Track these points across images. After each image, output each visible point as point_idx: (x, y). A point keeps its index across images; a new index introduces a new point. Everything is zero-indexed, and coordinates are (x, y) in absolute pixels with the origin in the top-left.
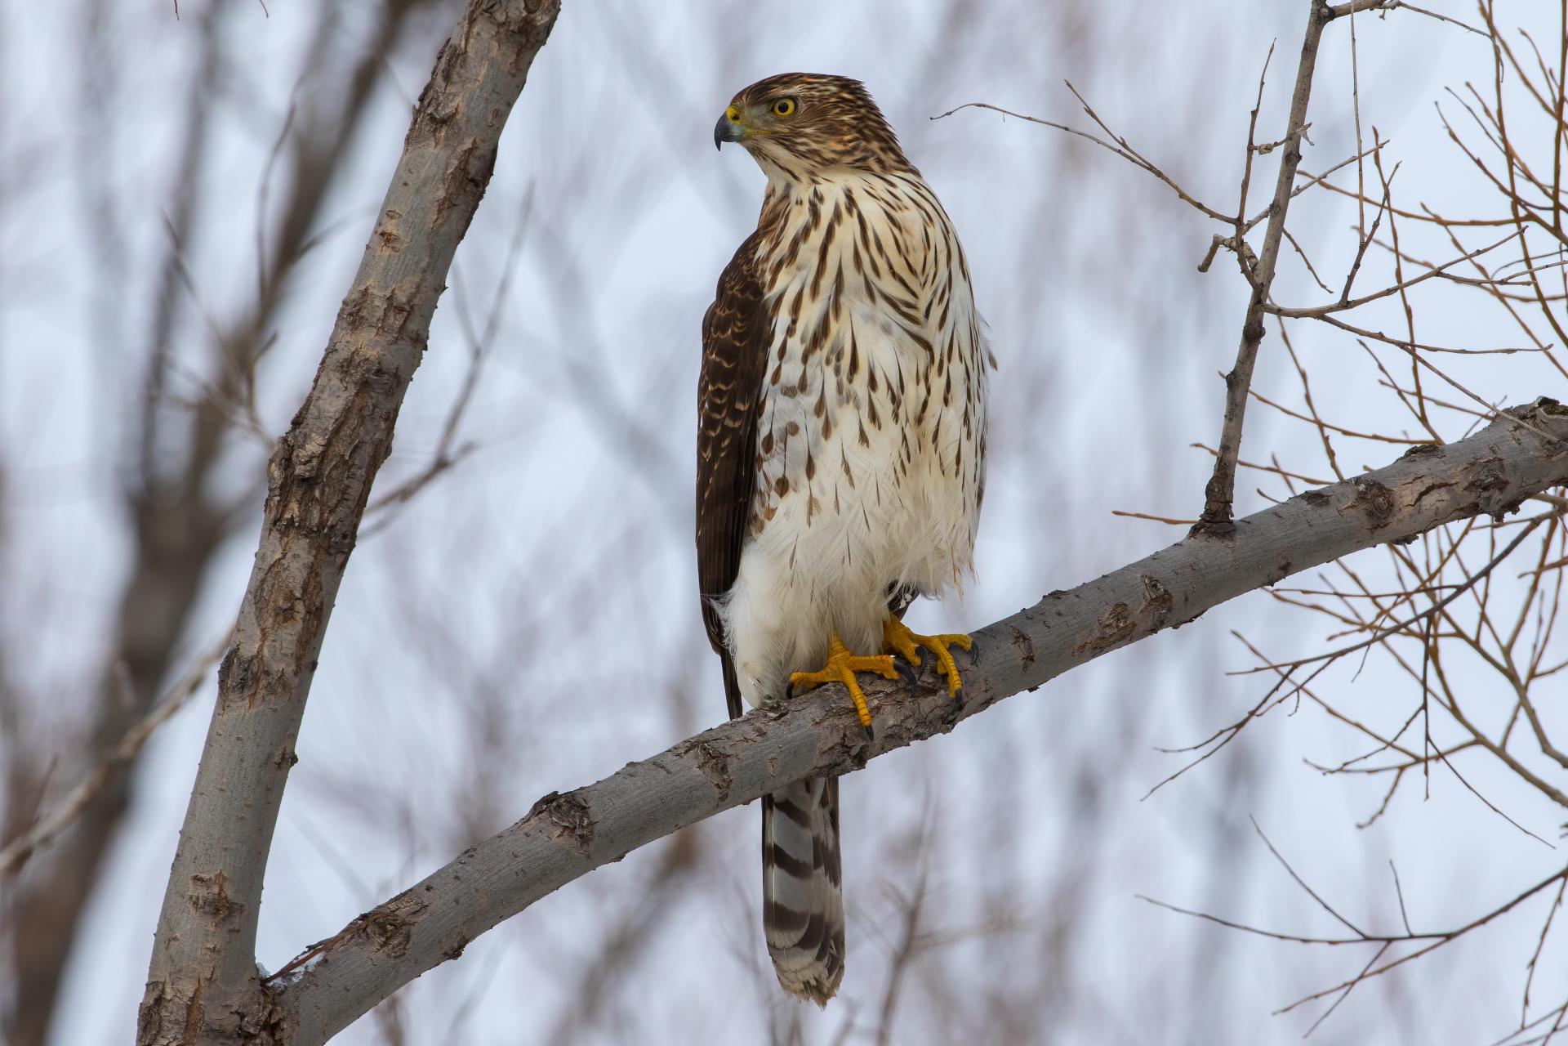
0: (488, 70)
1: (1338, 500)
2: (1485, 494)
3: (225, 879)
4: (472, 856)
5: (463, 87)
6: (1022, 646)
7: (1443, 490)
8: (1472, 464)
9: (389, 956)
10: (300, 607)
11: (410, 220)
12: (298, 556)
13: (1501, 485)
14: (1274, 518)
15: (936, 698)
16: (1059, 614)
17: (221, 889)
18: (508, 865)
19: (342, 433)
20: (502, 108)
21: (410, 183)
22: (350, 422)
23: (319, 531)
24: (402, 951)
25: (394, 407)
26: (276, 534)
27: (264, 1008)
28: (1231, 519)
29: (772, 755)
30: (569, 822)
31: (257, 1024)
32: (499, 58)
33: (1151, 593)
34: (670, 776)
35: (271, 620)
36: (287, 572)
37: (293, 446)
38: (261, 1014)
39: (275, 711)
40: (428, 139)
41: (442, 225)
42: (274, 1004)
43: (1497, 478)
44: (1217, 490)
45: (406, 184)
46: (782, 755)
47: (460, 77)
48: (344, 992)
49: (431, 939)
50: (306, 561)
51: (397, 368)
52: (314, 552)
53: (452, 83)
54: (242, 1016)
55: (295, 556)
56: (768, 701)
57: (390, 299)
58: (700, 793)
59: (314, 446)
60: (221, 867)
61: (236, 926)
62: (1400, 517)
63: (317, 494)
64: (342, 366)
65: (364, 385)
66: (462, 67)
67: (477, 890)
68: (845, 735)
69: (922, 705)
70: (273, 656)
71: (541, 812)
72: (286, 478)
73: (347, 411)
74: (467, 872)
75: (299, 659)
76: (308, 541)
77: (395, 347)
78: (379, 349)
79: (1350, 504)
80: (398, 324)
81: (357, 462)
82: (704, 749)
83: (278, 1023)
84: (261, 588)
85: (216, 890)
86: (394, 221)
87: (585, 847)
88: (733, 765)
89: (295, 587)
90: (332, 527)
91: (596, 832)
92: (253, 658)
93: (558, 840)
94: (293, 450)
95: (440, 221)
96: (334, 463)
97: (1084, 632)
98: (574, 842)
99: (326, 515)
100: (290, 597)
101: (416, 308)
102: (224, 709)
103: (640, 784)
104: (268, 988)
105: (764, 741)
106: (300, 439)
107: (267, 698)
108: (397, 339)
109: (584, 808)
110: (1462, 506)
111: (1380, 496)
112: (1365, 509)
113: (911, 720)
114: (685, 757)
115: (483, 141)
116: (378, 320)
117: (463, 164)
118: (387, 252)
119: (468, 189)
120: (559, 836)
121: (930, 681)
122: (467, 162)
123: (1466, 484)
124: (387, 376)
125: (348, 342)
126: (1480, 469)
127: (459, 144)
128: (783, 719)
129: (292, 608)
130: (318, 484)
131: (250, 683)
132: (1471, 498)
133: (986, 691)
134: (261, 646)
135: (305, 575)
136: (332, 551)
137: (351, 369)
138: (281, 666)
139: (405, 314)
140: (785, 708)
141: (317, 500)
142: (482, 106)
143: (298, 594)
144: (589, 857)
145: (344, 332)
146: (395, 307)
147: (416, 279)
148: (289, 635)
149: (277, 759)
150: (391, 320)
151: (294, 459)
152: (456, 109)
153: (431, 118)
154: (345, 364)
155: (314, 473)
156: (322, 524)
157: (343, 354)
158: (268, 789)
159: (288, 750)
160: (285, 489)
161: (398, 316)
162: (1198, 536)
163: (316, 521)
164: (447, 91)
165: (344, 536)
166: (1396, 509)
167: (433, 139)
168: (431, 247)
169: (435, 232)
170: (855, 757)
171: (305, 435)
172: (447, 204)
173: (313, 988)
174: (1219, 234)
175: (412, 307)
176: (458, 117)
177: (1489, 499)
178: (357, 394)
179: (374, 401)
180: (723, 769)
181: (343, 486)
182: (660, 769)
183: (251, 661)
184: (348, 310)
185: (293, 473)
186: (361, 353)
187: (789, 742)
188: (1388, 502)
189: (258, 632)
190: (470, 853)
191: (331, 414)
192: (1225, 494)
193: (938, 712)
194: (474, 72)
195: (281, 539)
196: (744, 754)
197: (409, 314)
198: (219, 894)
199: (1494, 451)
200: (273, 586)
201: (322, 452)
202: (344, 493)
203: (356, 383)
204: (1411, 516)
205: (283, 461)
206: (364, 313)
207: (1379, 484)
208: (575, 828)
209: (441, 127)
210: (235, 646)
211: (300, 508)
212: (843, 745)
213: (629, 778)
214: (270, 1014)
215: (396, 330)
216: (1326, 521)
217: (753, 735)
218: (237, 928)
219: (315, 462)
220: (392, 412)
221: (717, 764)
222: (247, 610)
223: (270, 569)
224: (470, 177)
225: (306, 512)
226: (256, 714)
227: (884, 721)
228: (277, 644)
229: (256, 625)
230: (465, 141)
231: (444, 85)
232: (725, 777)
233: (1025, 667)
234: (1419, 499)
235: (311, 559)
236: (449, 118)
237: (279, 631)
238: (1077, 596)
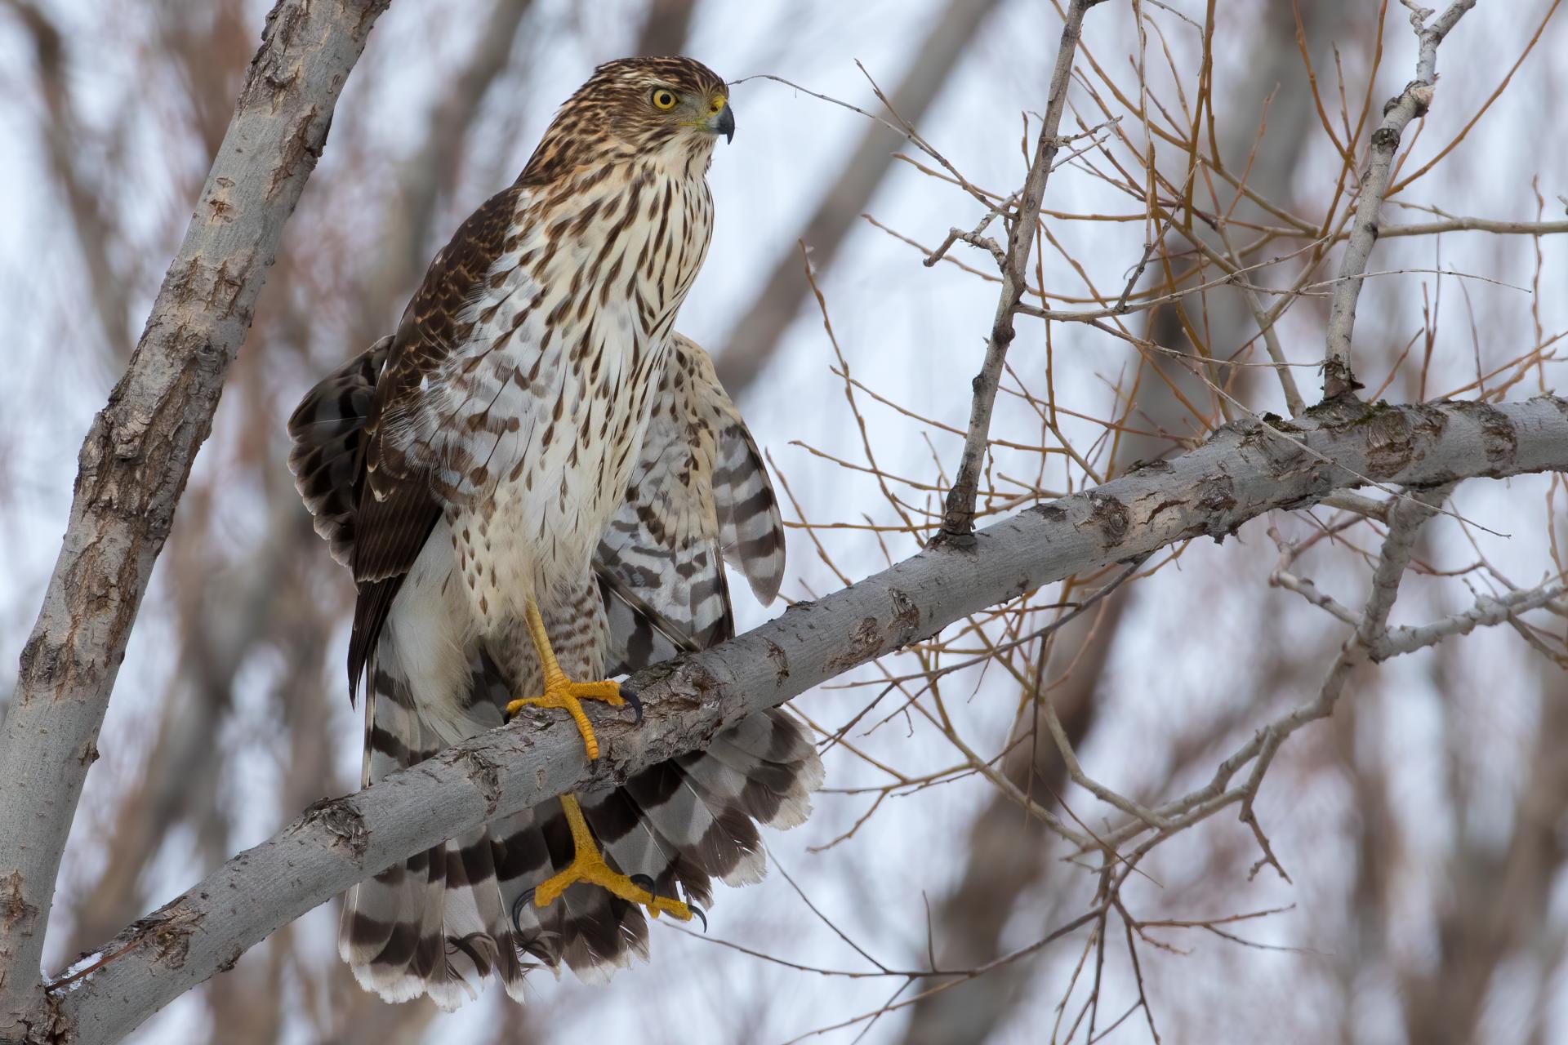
0: (331, 34)
1: (1075, 515)
2: (1215, 514)
3: (21, 879)
4: (246, 863)
5: (304, 50)
6: (777, 660)
7: (1175, 508)
8: (1203, 482)
9: (167, 966)
10: (115, 595)
11: (244, 189)
12: (115, 540)
13: (1229, 504)
14: (1012, 531)
15: (699, 712)
16: (811, 627)
17: (16, 890)
18: (284, 874)
19: (166, 412)
20: (342, 73)
21: (244, 150)
22: (175, 401)
23: (138, 515)
24: (181, 963)
25: (219, 386)
26: (90, 516)
27: (50, 1016)
28: (972, 531)
29: (540, 767)
30: (344, 830)
31: (43, 1035)
32: (343, 22)
33: (900, 608)
34: (441, 785)
35: (83, 607)
36: (103, 557)
37: (112, 423)
38: (46, 1024)
39: (83, 703)
40: (265, 104)
41: (276, 196)
42: (59, 1013)
43: (1226, 497)
44: (960, 500)
45: (239, 151)
46: (550, 768)
47: (301, 40)
48: (124, 1003)
49: (208, 951)
50: (123, 546)
51: (225, 346)
52: (132, 537)
53: (291, 46)
54: (29, 1025)
55: (112, 541)
56: (533, 709)
57: (221, 272)
58: (470, 805)
59: (136, 424)
60: (17, 867)
61: (29, 930)
62: (1134, 535)
63: (138, 475)
64: (169, 342)
65: (192, 362)
66: (303, 29)
67: (253, 900)
68: (611, 748)
69: (685, 719)
70: (84, 645)
71: (312, 819)
72: (104, 457)
73: (173, 389)
74: (243, 880)
75: (110, 649)
76: (126, 525)
77: (223, 322)
78: (208, 325)
79: (1086, 520)
80: (229, 298)
81: (180, 443)
82: (475, 758)
83: (62, 1034)
84: (73, 571)
85: (11, 891)
86: (226, 190)
87: (360, 858)
88: (503, 776)
89: (110, 573)
90: (152, 511)
91: (370, 843)
92: (63, 646)
93: (333, 849)
94: (112, 428)
95: (275, 192)
96: (156, 443)
97: (835, 647)
98: (348, 852)
99: (146, 498)
100: (105, 583)
101: (247, 282)
102: (27, 700)
103: (412, 793)
104: (52, 997)
105: (531, 752)
106: (122, 416)
107: (75, 689)
108: (227, 315)
109: (358, 816)
110: (1191, 525)
111: (1115, 513)
112: (1101, 526)
113: (673, 735)
114: (455, 765)
115: (322, 109)
116: (208, 294)
117: (301, 132)
118: (218, 222)
119: (305, 159)
120: (335, 845)
121: (694, 694)
122: (305, 130)
123: (1197, 503)
124: (215, 353)
125: (174, 316)
126: (1211, 486)
127: (298, 111)
128: (549, 729)
129: (106, 596)
130: (139, 465)
131: (58, 673)
132: (1201, 517)
133: (742, 706)
134: (72, 634)
135: (122, 561)
136: (151, 536)
137: (178, 344)
138: (91, 657)
139: (236, 288)
140: (551, 718)
141: (137, 482)
142: (323, 71)
143: (113, 581)
144: (361, 868)
145: (170, 305)
146: (227, 281)
147: (248, 251)
148: (102, 622)
149: (81, 754)
150: (222, 296)
151: (114, 437)
152: (296, 74)
153: (268, 81)
154: (172, 339)
155: (136, 454)
156: (142, 508)
157: (170, 328)
158: (70, 786)
159: (92, 747)
160: (103, 469)
161: (229, 291)
162: (940, 548)
163: (136, 504)
164: (286, 54)
165: (164, 522)
166: (1130, 526)
167: (270, 104)
168: (265, 218)
169: (269, 202)
170: (618, 772)
171: (126, 413)
172: (283, 174)
173: (92, 997)
174: (957, 228)
175: (243, 281)
176: (298, 81)
177: (1218, 519)
178: (183, 372)
179: (200, 379)
180: (493, 779)
181: (165, 468)
182: (430, 778)
183: (60, 649)
184: (174, 281)
185: (113, 452)
186: (189, 328)
187: (557, 754)
188: (1124, 519)
189: (69, 620)
190: (242, 860)
191: (156, 392)
192: (969, 505)
193: (700, 727)
194: (316, 33)
195: (97, 521)
196: (515, 764)
197: (241, 288)
198: (14, 895)
199: (1223, 469)
200: (86, 571)
201: (146, 431)
202: (165, 475)
203: (183, 360)
204: (1144, 534)
205: (101, 439)
206: (194, 286)
207: (1115, 499)
208: (350, 837)
209: (280, 91)
210: (41, 633)
211: (119, 489)
212: (609, 759)
213: (399, 785)
214: (55, 1024)
215: (227, 305)
216: (1064, 536)
217: (521, 745)
218: (30, 931)
219: (137, 442)
220: (217, 392)
221: (488, 774)
222: (55, 595)
223: (84, 552)
224: (307, 146)
225: (125, 494)
226: (63, 707)
227: (647, 736)
228: (89, 633)
229: (66, 612)
230: (305, 107)
231: (282, 47)
232: (496, 788)
233: (780, 682)
234: (1152, 517)
235: (128, 544)
236: (288, 82)
237: (92, 619)
238: (827, 608)
